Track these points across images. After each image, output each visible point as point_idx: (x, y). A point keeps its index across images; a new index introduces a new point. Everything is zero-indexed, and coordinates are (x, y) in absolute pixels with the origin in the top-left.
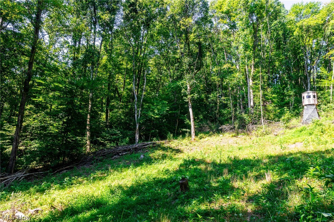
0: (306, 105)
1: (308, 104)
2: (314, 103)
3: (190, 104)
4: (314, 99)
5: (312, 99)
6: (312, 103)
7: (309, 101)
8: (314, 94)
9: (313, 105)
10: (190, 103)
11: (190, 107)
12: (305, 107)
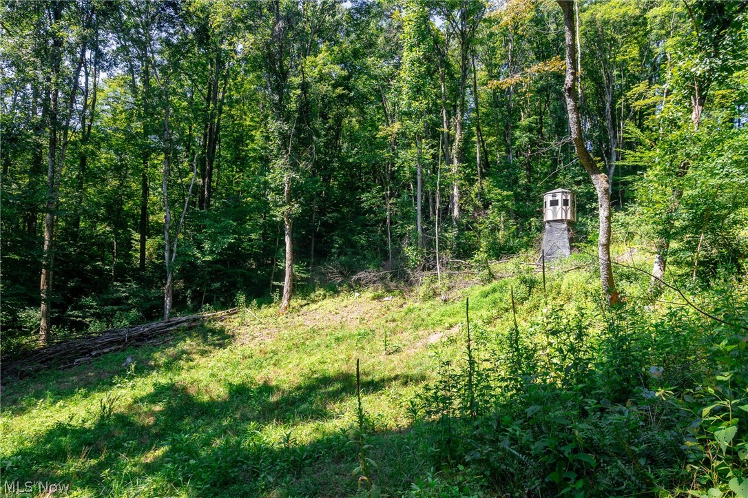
0: (548, 222)
1: (552, 219)
2: (564, 218)
3: (288, 227)
4: (564, 207)
5: (560, 209)
6: (559, 217)
7: (554, 213)
8: (566, 196)
9: (561, 221)
10: (286, 223)
11: (286, 232)
12: (547, 226)
